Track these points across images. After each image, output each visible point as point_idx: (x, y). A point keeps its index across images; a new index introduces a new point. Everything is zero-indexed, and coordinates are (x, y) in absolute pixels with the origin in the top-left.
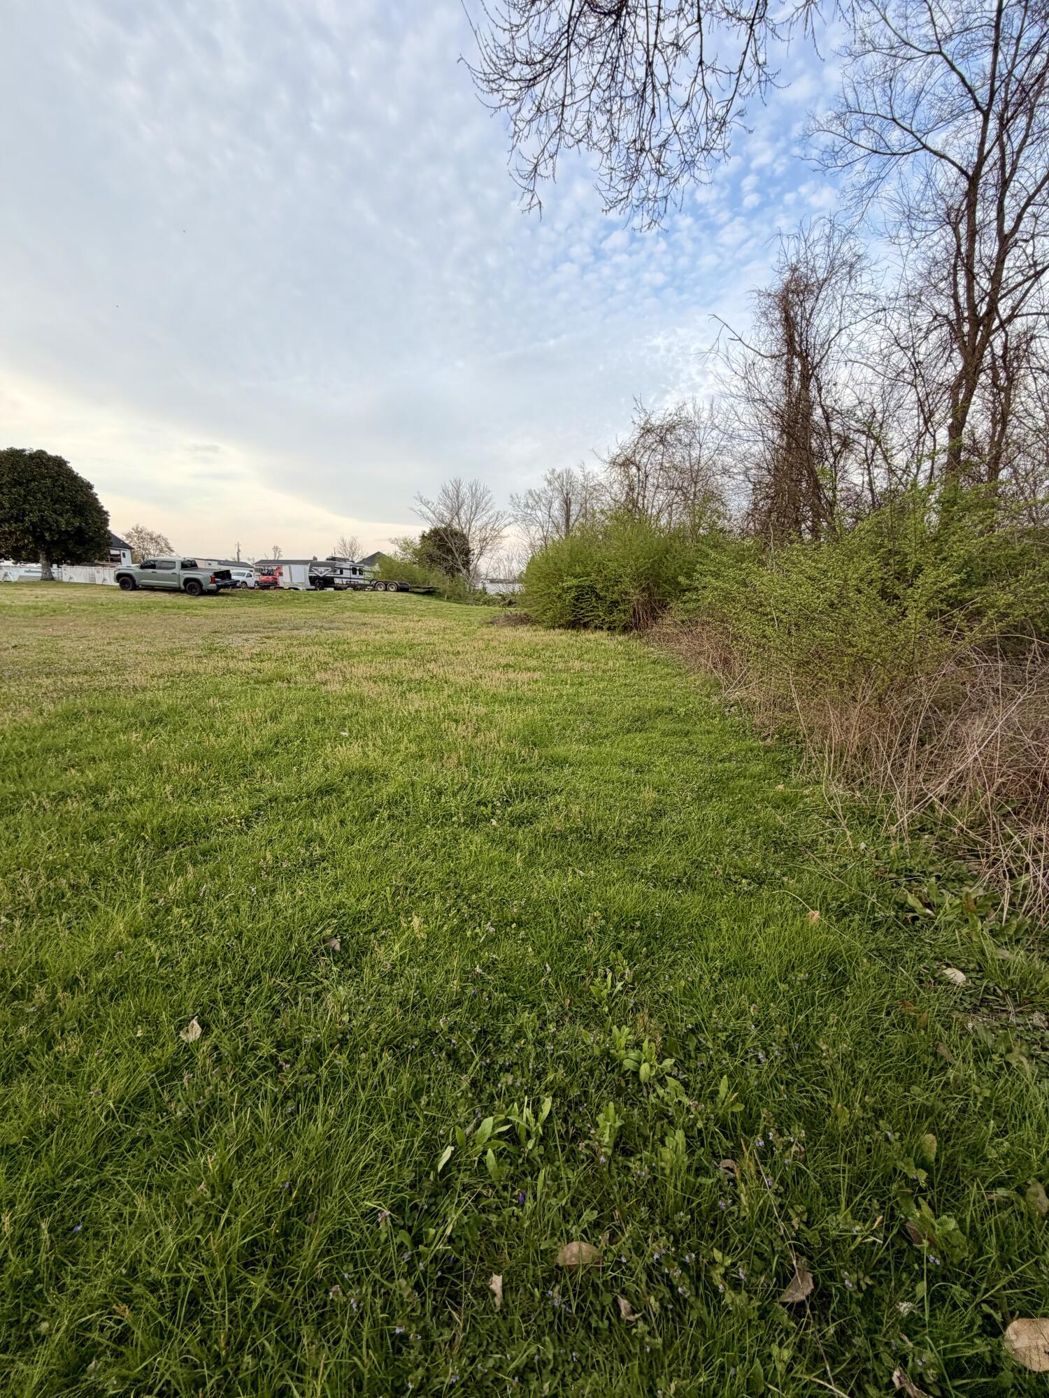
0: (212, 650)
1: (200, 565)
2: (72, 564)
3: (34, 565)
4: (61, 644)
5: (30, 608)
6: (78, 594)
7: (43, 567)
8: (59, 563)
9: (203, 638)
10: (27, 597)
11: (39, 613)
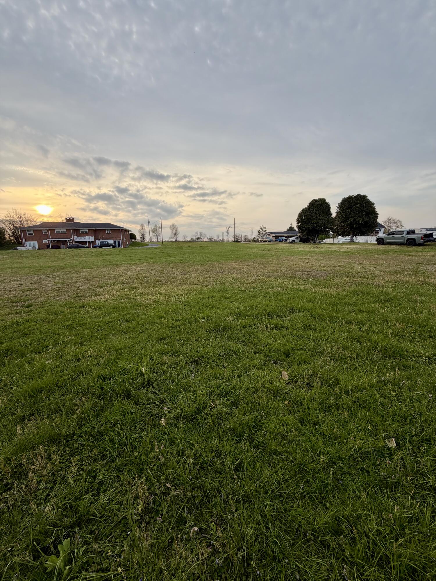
0: (417, 272)
1: (417, 232)
2: (361, 236)
3: (348, 237)
4: (353, 265)
5: (345, 252)
6: (361, 247)
7: (351, 238)
8: (356, 236)
9: (413, 266)
10: (345, 248)
11: (347, 254)
